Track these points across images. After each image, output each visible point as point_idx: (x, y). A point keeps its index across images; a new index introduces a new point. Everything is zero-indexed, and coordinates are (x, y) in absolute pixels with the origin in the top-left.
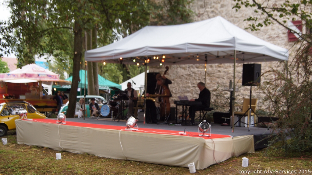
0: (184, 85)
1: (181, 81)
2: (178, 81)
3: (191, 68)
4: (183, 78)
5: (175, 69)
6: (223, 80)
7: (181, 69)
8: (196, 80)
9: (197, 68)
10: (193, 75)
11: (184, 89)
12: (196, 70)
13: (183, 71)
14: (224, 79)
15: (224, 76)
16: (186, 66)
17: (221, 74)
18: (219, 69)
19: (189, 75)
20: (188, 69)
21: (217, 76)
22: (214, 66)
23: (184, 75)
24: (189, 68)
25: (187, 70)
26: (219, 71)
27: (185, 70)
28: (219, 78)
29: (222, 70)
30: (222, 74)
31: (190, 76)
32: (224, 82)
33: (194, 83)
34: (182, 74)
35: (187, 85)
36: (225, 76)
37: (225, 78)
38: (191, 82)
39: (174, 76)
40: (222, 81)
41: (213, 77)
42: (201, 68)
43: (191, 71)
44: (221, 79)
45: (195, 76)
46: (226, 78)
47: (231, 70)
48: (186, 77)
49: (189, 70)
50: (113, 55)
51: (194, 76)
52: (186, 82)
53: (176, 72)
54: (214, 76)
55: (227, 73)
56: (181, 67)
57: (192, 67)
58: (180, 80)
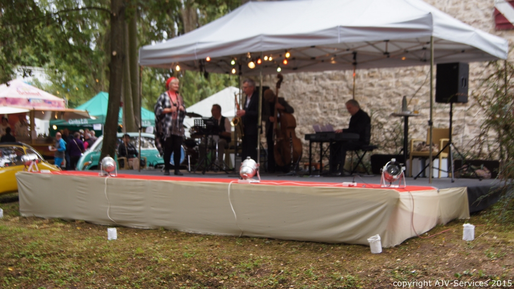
0: (306, 111)
1: (302, 103)
2: (296, 104)
3: (319, 79)
4: (306, 97)
5: (290, 81)
6: (378, 100)
7: (301, 82)
8: (328, 100)
9: (331, 78)
10: (324, 92)
11: (308, 117)
12: (328, 83)
13: (305, 85)
14: (379, 98)
15: (380, 93)
16: (311, 77)
17: (374, 89)
18: (371, 81)
19: (317, 92)
20: (313, 81)
21: (367, 93)
22: (362, 76)
23: (308, 93)
24: (316, 79)
25: (312, 83)
26: (372, 85)
27: (308, 83)
28: (370, 96)
29: (375, 82)
30: (376, 89)
31: (318, 94)
32: (380, 103)
33: (325, 106)
34: (303, 91)
35: (313, 110)
36: (383, 92)
37: (381, 95)
38: (319, 104)
39: (289, 94)
40: (375, 102)
41: (360, 96)
42: (339, 80)
43: (320, 85)
44: (375, 98)
45: (327, 93)
46: (384, 96)
47: (392, 83)
48: (311, 95)
49: (315, 84)
50: (195, 52)
51: (324, 94)
52: (311, 105)
53: (293, 87)
54: (361, 93)
55: (385, 87)
56: (300, 79)
57: (322, 78)
58: (300, 101)
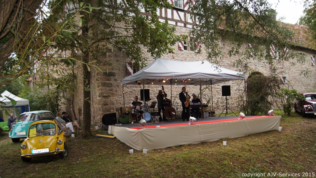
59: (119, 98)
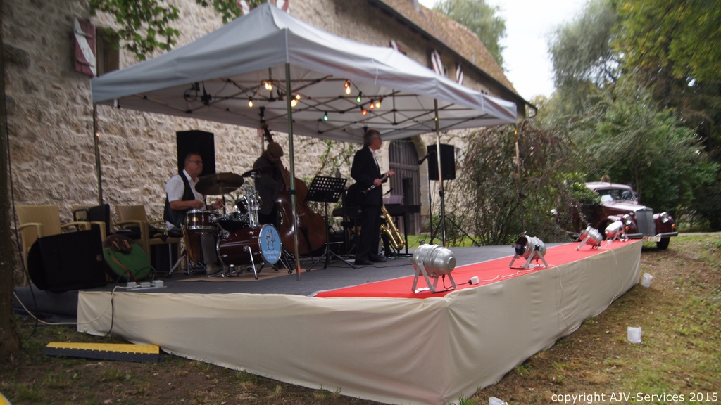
37: (161, 163)
59: (44, 169)
